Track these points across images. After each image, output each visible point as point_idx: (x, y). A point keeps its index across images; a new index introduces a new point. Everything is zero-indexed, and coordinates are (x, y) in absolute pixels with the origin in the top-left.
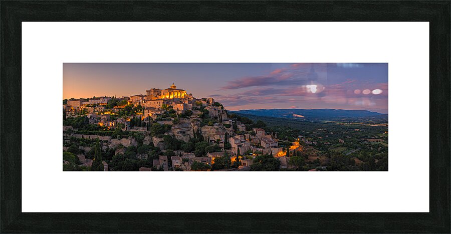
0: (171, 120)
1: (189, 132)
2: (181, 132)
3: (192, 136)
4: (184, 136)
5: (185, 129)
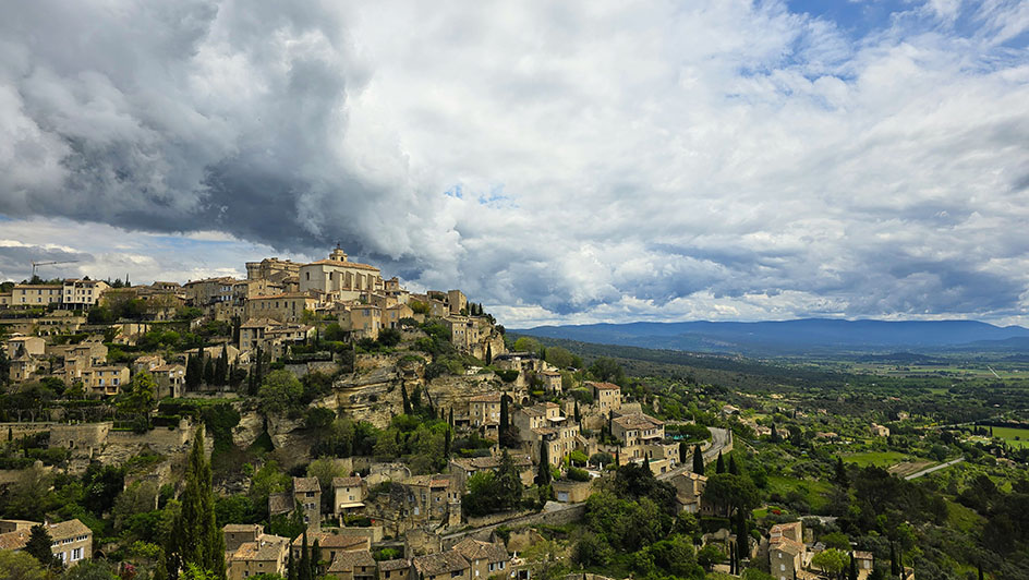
2: (364, 397)
3: (399, 410)
4: (373, 410)
5: (378, 388)
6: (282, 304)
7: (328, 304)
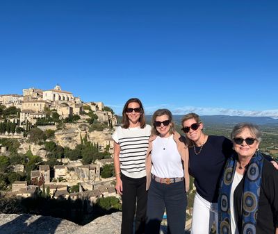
0: (54, 124)
1: (75, 138)
2: (66, 138)
3: (79, 142)
4: (70, 142)
5: (71, 135)
6: (36, 105)
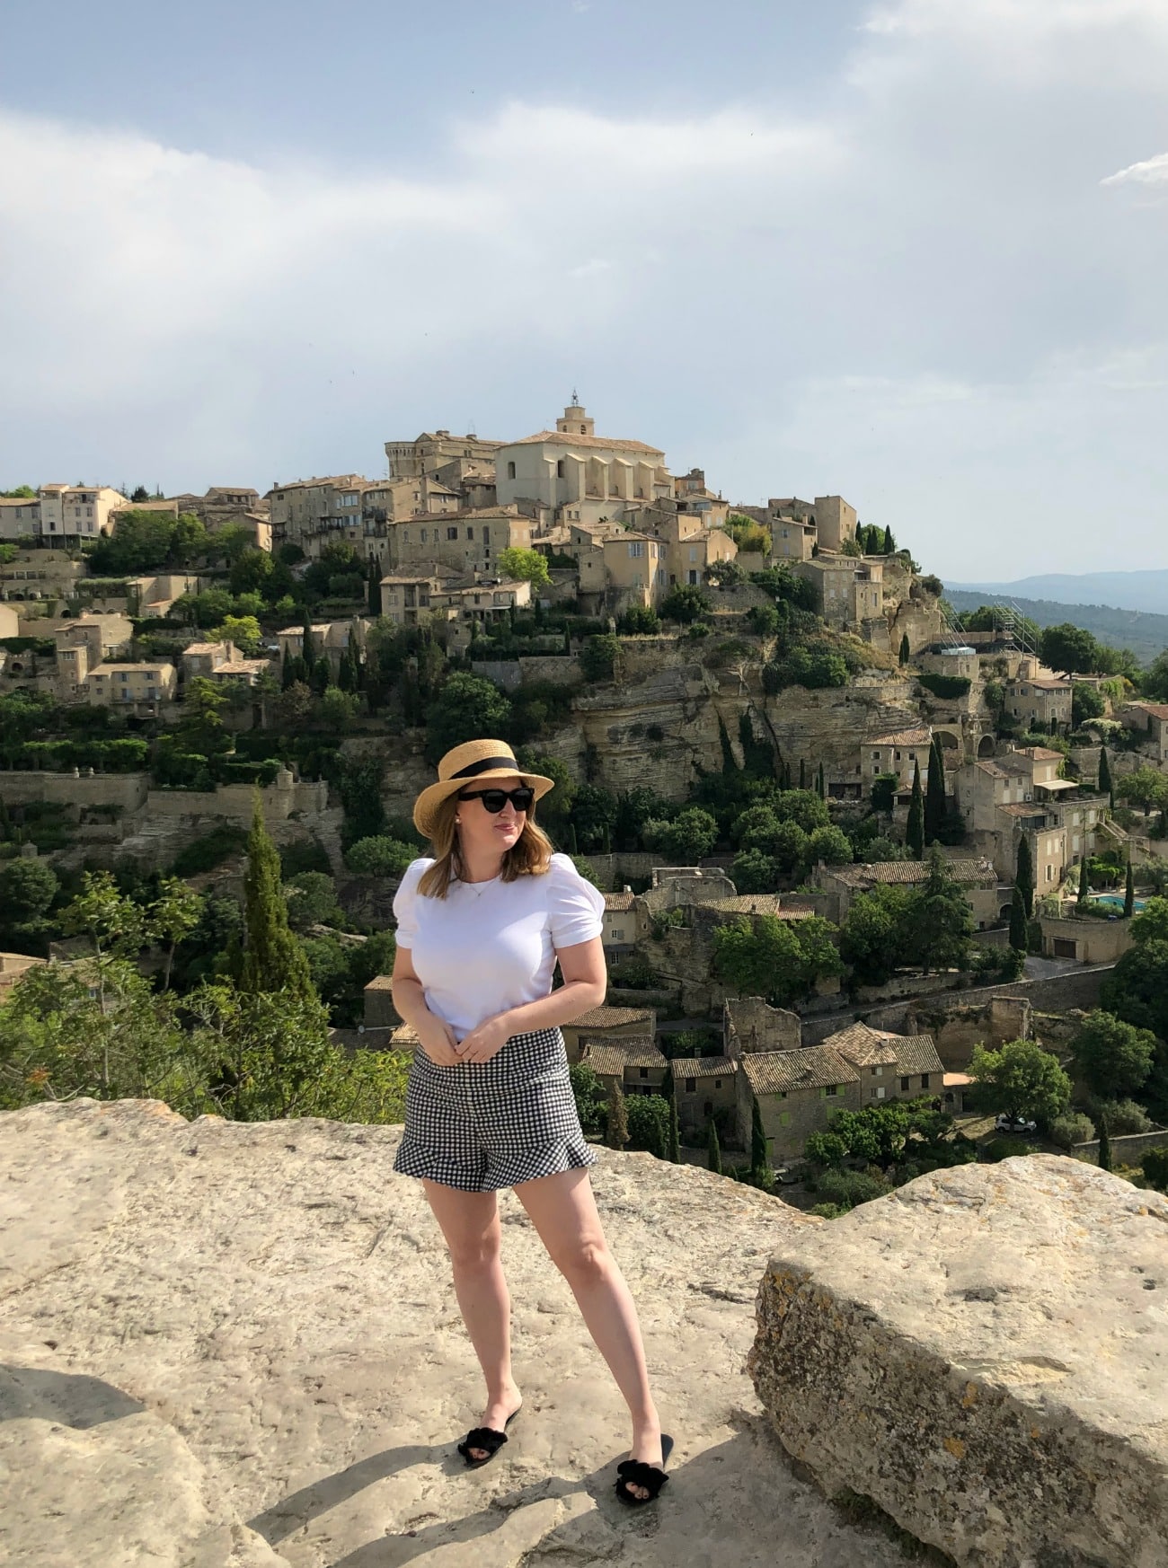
0: (565, 652)
1: (688, 731)
2: (635, 731)
3: (711, 760)
4: (657, 755)
5: (664, 714)
6: (462, 533)
7: (557, 530)
